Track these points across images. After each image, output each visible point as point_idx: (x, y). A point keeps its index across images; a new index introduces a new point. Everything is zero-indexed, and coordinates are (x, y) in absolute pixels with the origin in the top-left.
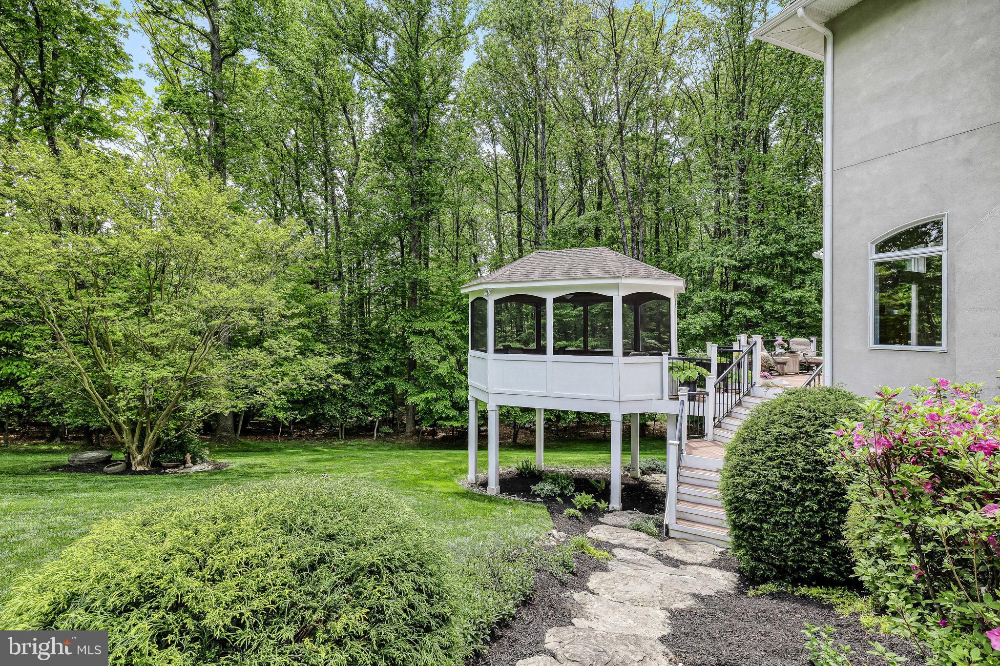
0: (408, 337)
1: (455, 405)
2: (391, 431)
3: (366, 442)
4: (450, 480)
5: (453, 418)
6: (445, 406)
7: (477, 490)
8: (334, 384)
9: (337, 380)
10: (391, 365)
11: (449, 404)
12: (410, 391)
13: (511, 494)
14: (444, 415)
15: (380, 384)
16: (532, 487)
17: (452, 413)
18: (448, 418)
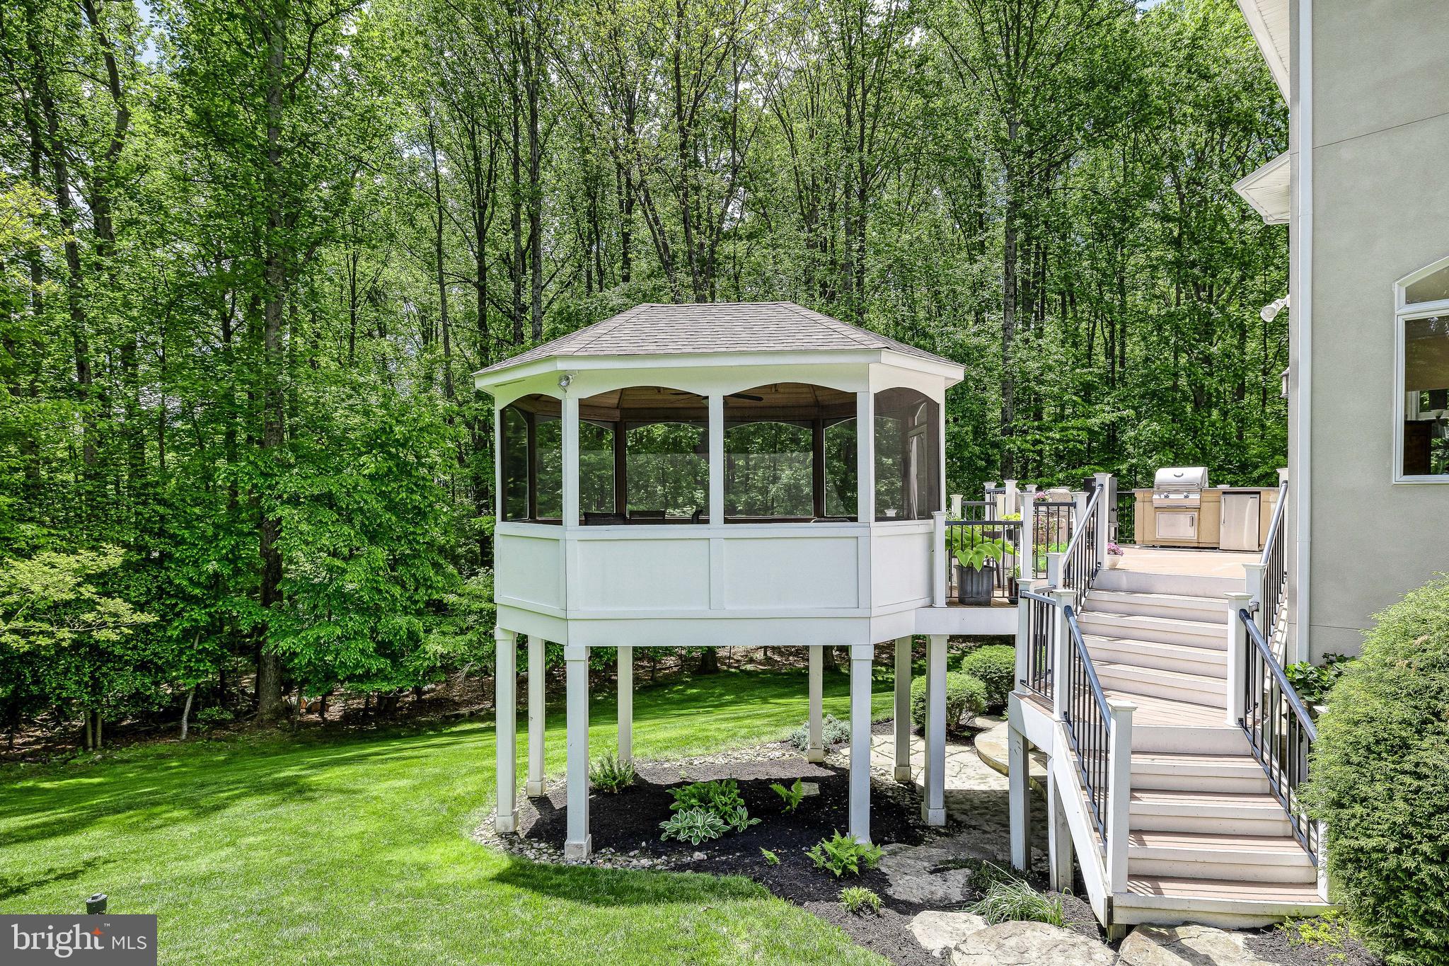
0: (273, 510)
1: (383, 649)
2: (228, 716)
3: (162, 746)
4: (453, 836)
5: (382, 675)
6: (362, 652)
7: (538, 855)
8: (104, 625)
9: (116, 615)
10: (226, 571)
11: (371, 646)
12: (273, 626)
13: (624, 850)
14: (360, 671)
15: (199, 615)
16: (663, 824)
17: (377, 664)
18: (367, 676)
